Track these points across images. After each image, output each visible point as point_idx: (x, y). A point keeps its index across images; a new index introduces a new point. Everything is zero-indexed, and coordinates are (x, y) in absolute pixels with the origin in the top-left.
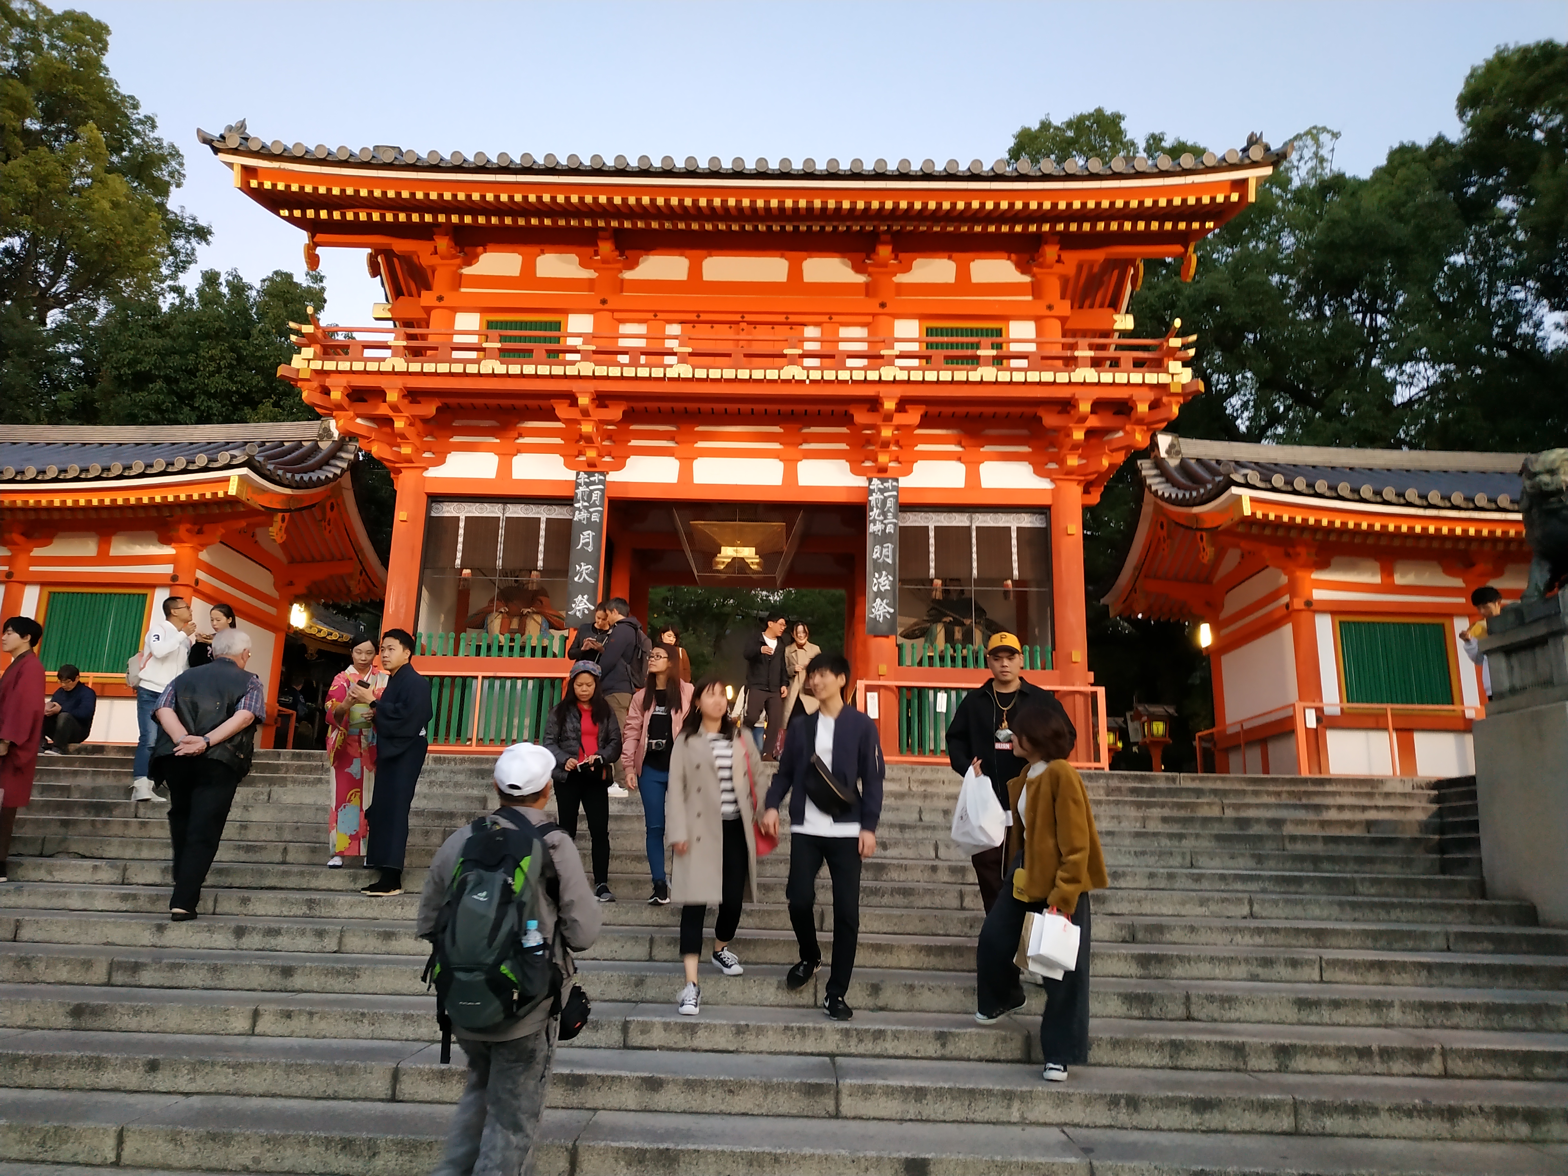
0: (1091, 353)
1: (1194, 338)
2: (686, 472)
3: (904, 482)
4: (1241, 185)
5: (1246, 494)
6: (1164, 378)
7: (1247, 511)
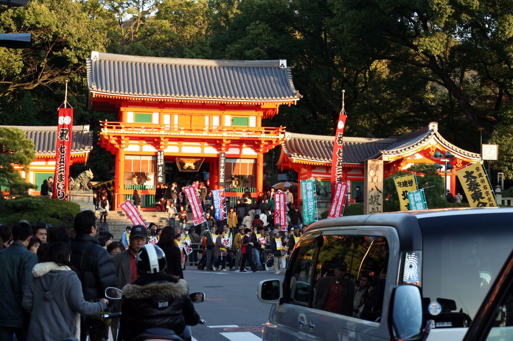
0: (265, 131)
1: (285, 127)
2: (180, 150)
3: (227, 153)
4: (294, 101)
5: (294, 158)
6: (278, 137)
7: (294, 162)
